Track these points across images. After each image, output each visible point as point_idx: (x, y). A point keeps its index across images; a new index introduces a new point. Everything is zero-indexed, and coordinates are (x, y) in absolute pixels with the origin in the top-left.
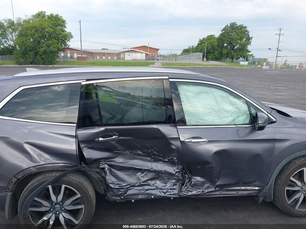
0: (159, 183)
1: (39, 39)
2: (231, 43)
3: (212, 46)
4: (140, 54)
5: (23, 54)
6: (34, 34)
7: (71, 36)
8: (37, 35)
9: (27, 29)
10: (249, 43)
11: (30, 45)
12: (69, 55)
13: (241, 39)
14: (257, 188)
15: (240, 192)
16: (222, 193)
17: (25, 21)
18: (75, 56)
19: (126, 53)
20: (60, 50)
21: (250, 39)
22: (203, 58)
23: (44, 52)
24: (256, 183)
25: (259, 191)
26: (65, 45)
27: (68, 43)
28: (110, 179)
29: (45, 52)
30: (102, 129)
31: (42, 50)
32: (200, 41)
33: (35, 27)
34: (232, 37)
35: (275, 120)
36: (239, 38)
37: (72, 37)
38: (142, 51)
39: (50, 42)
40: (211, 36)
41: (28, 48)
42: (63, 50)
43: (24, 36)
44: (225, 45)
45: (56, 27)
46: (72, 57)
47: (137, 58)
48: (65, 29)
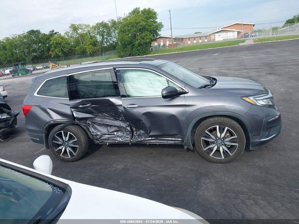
0: (120, 134)
1: (135, 33)
4: (231, 33)
5: (123, 48)
6: (131, 30)
7: (162, 25)
8: (133, 30)
9: (125, 26)
11: (128, 39)
12: (162, 44)
14: (180, 139)
15: (169, 142)
16: (157, 141)
17: (124, 19)
18: (168, 43)
19: (216, 34)
20: (152, 40)
23: (138, 44)
24: (179, 136)
25: (182, 141)
26: (157, 35)
27: (160, 33)
28: (92, 130)
29: (140, 45)
30: (81, 100)
31: (137, 42)
33: (131, 23)
35: (187, 91)
37: (162, 27)
38: (233, 30)
39: (143, 34)
41: (126, 43)
42: (155, 40)
43: (123, 32)
45: (148, 19)
46: (164, 45)
47: (228, 38)
48: (156, 20)
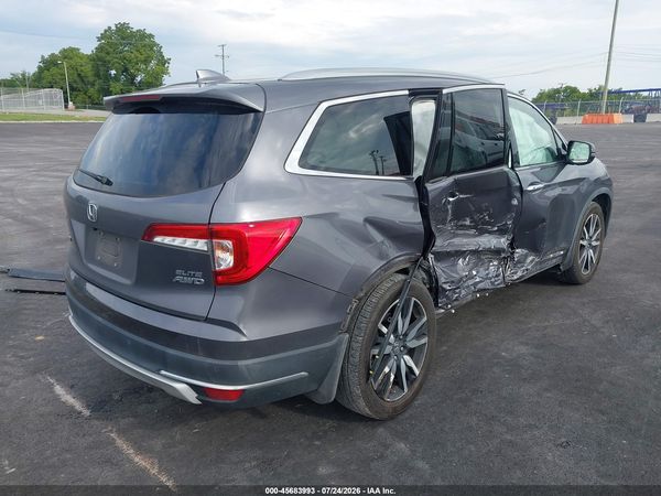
2: (126, 70)
3: (79, 75)
10: (165, 72)
13: (146, 61)
14: (562, 253)
21: (166, 62)
22: (66, 101)
32: (44, 61)
34: (127, 55)
36: (142, 58)
40: (72, 50)
44: (113, 72)
